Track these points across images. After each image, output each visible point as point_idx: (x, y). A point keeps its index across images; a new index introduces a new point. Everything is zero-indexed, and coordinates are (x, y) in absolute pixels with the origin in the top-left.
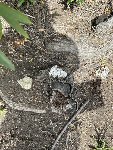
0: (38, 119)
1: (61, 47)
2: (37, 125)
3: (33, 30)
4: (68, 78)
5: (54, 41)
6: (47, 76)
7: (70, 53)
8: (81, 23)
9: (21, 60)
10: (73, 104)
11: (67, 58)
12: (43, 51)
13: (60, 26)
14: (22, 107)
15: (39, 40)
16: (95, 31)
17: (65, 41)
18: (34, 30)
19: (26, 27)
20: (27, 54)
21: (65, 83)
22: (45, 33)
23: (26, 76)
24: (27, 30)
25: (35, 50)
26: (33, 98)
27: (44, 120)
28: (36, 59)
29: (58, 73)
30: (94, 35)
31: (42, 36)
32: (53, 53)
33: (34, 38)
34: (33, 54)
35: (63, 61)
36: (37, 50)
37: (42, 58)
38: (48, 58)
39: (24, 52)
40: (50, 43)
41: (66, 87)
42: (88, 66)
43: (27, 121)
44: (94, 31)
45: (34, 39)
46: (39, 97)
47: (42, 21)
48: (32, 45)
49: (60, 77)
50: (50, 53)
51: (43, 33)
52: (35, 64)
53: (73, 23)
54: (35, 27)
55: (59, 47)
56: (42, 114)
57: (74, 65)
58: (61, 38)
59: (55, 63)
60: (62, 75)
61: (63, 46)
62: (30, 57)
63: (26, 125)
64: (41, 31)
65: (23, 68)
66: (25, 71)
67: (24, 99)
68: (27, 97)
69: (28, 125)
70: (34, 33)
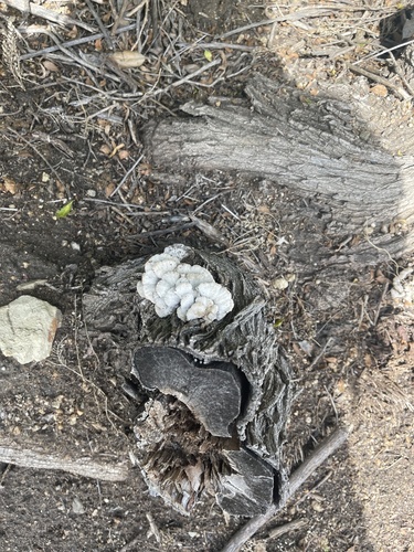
0: (88, 504)
1: (220, 149)
2: (81, 534)
3: (85, 61)
4: (236, 324)
5: (186, 117)
6: (131, 299)
7: (261, 179)
8: (327, 33)
9: (12, 208)
10: (257, 480)
11: (249, 207)
12: (128, 164)
13: (224, 45)
14: (7, 446)
15: (115, 110)
16: (400, 71)
17: (241, 119)
18: (94, 58)
19: (55, 44)
20: (45, 178)
21: (214, 364)
22: (149, 78)
23: (26, 292)
24: (55, 56)
25: (92, 157)
26: (61, 408)
27: (119, 515)
28: (91, 206)
29: (181, 290)
30: (391, 92)
31: (130, 91)
32: (176, 179)
33: (86, 101)
34: (76, 178)
35: (227, 220)
36: (101, 158)
37: (124, 202)
38: (151, 199)
39: (33, 169)
40: (163, 127)
41: (220, 385)
42: (353, 249)
43: (37, 512)
44: (392, 69)
45: (86, 106)
46: (92, 404)
47: (134, 16)
48: (79, 132)
49: (191, 316)
50: (160, 177)
51: (135, 74)
52: (84, 230)
53: (288, 30)
54: (98, 43)
55: (210, 149)
56: (108, 484)
57: (282, 240)
58: (224, 99)
59: (185, 230)
60: (203, 309)
61: (231, 141)
62: (60, 196)
63: (29, 528)
64: (125, 64)
65: (17, 251)
66: (26, 265)
67: (16, 411)
68: (33, 399)
69: (40, 528)
70: (93, 72)
